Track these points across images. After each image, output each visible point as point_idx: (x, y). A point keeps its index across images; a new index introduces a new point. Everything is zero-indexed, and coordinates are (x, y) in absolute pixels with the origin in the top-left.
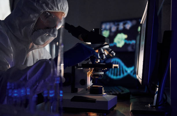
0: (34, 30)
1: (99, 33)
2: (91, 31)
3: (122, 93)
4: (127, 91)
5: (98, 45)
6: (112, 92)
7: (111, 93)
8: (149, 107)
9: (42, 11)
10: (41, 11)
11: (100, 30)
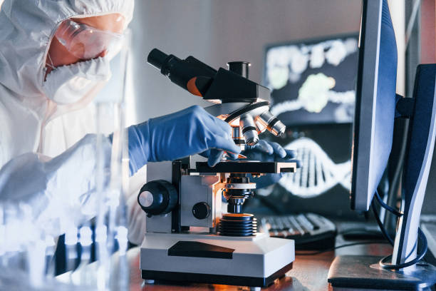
0: (46, 69)
1: (241, 74)
2: (221, 69)
3: (313, 233)
4: (328, 225)
5: (239, 105)
6: (287, 229)
7: (285, 234)
8: (381, 269)
9: (59, 20)
10: (55, 19)
11: (244, 66)
